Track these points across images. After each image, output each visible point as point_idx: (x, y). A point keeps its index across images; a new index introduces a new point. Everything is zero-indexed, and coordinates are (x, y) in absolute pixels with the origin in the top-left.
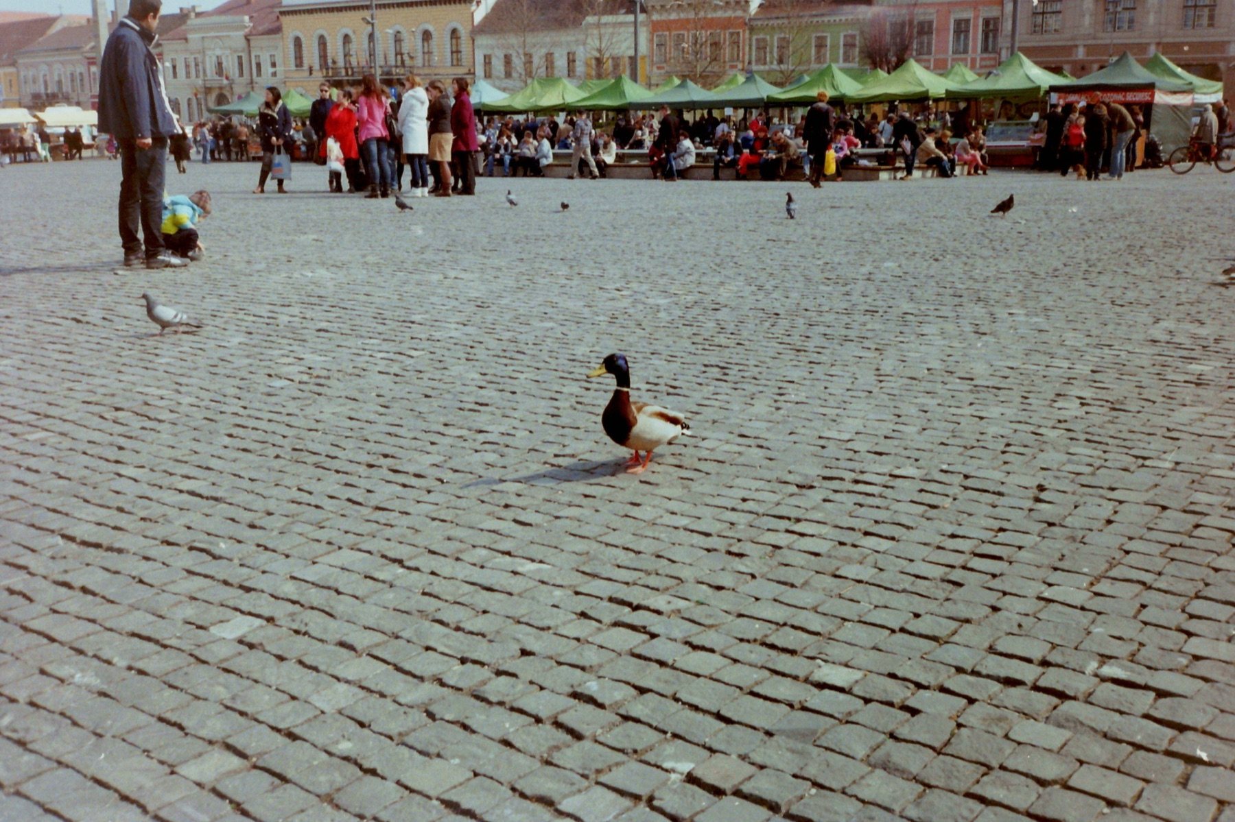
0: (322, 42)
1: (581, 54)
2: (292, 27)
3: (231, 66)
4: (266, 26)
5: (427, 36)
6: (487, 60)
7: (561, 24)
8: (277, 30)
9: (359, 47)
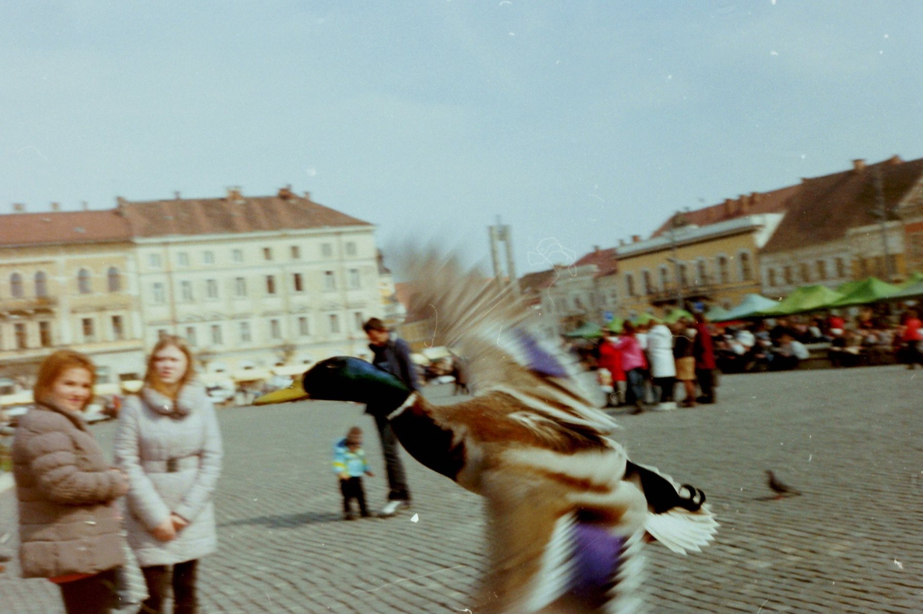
0: (647, 276)
1: (847, 259)
2: (625, 268)
3: (584, 299)
4: (607, 270)
5: (723, 261)
6: (772, 274)
7: (826, 238)
8: (613, 273)
9: (672, 276)
